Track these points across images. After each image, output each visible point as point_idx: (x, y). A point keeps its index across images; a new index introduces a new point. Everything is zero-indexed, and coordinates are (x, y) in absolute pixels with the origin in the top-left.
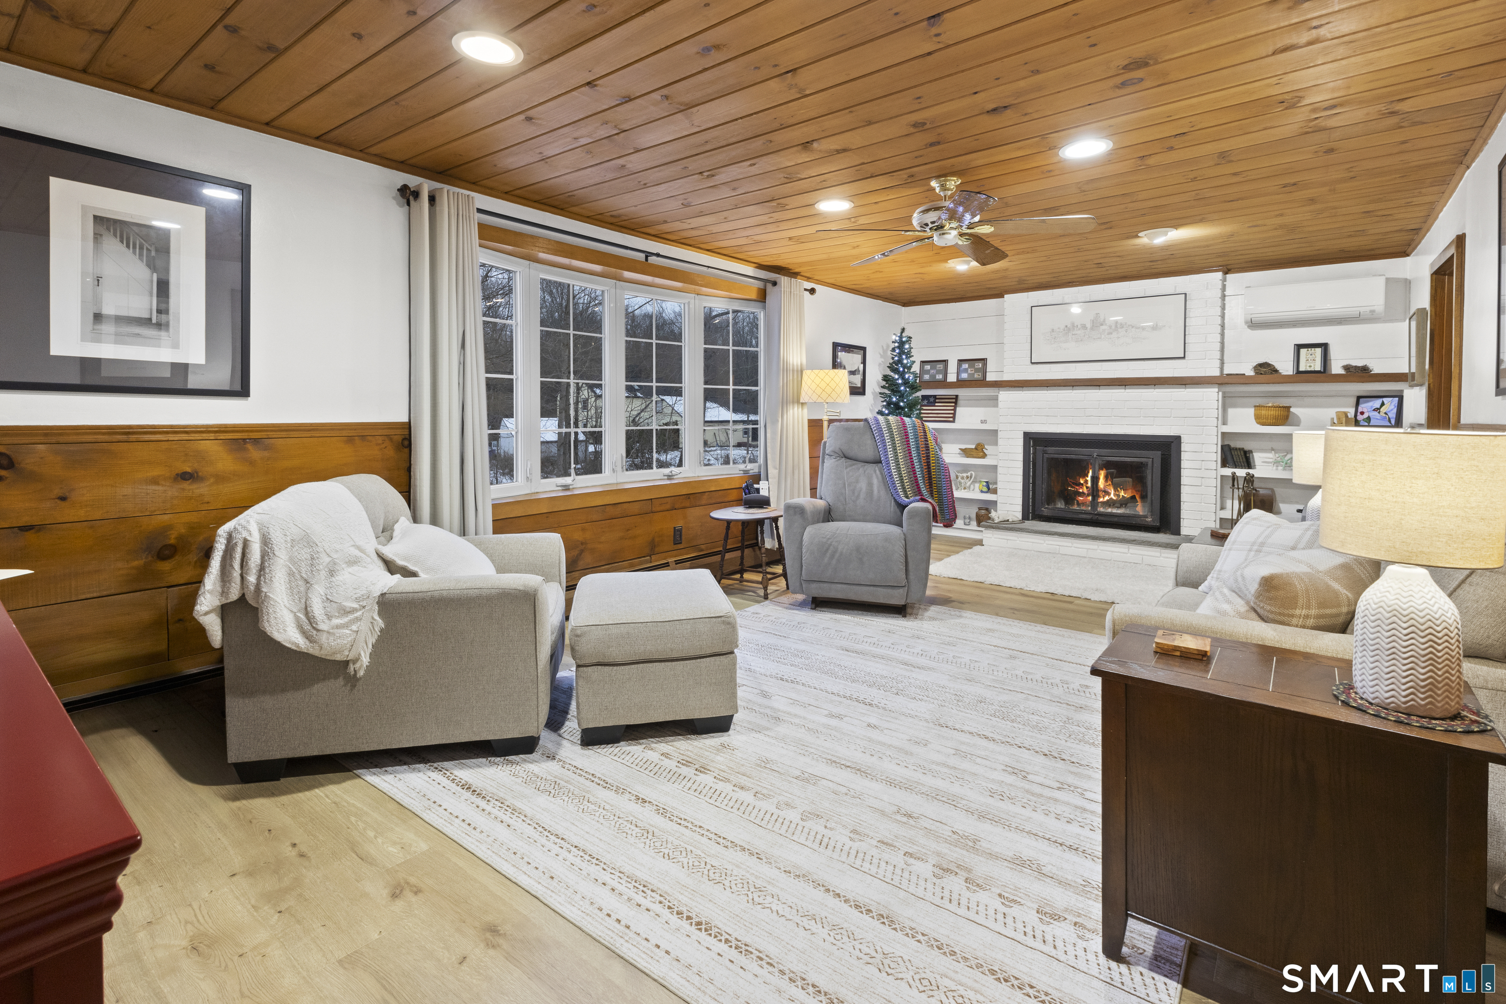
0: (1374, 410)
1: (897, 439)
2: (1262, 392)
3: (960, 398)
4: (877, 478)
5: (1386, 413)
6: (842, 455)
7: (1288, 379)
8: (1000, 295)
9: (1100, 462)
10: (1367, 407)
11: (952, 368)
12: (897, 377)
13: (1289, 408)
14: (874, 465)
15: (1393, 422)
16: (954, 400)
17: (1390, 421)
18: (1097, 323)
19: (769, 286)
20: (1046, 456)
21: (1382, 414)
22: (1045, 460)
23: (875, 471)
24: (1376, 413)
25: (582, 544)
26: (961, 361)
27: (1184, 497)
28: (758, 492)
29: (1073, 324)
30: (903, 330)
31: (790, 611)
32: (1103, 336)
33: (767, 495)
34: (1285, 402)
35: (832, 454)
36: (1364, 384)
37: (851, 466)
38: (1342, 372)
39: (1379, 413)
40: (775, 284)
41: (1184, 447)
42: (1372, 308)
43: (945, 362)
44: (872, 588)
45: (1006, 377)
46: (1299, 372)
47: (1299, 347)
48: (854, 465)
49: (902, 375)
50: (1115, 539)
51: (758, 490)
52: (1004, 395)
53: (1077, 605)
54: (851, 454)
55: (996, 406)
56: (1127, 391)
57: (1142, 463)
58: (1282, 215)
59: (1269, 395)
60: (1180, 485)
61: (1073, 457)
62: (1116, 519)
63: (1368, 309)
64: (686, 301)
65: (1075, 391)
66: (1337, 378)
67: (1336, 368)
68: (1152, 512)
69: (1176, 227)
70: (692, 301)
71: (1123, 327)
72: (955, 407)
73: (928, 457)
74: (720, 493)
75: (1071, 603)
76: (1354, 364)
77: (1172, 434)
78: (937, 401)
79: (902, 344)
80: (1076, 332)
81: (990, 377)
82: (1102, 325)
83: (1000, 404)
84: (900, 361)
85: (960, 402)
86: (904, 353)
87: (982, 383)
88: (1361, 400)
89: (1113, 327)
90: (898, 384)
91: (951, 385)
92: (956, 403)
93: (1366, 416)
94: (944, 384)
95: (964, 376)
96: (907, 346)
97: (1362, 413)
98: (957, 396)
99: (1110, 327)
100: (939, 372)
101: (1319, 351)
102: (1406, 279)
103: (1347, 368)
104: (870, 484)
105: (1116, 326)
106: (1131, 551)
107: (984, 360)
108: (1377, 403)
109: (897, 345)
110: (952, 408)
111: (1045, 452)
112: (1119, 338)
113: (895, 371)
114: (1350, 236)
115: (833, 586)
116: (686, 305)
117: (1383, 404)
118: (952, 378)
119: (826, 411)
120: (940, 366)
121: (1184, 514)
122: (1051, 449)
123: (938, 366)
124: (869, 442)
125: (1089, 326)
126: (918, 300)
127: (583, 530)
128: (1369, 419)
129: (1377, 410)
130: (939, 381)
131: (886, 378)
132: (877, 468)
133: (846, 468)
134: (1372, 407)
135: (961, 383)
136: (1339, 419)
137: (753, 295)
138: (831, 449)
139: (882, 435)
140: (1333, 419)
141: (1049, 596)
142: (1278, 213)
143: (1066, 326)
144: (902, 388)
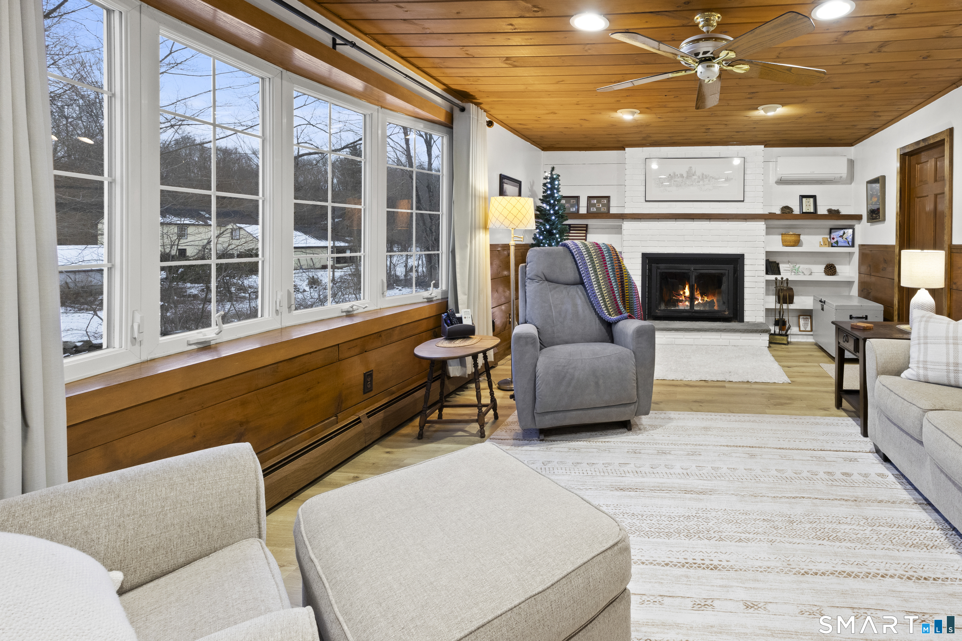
0: (840, 237)
1: (596, 261)
2: (787, 225)
3: (589, 227)
4: (581, 298)
5: (846, 239)
6: (544, 279)
7: (796, 217)
8: (623, 148)
9: (696, 274)
10: (835, 234)
11: (583, 203)
12: (548, 208)
13: (800, 235)
14: (575, 286)
15: (850, 243)
16: (585, 229)
17: (849, 243)
18: (690, 174)
19: (456, 111)
20: (659, 271)
21: (844, 239)
22: (658, 274)
23: (577, 293)
24: (841, 239)
25: (241, 424)
26: (590, 198)
27: (746, 296)
28: (462, 322)
29: (674, 173)
30: (553, 169)
31: (520, 448)
32: (694, 183)
33: (471, 324)
34: (797, 231)
35: (534, 278)
36: (838, 221)
37: (554, 288)
38: (826, 213)
39: (843, 238)
40: (463, 110)
41: (746, 262)
42: (841, 175)
43: (577, 198)
44: (606, 409)
45: (627, 211)
46: (803, 213)
47: (802, 197)
48: (557, 287)
49: (552, 206)
50: (713, 329)
51: (460, 320)
52: (627, 225)
53: (729, 388)
54: (553, 277)
55: (621, 233)
56: (711, 223)
57: (722, 274)
58: (841, 106)
59: (787, 227)
60: (743, 287)
61: (678, 271)
62: (706, 315)
63: (839, 175)
64: (369, 112)
65: (677, 223)
66: (823, 217)
67: (822, 210)
68: (728, 307)
69: (783, 105)
70: (375, 114)
71: (707, 178)
72: (586, 234)
73: (622, 277)
74: (411, 325)
75: (724, 387)
76: (833, 209)
77: (738, 253)
78: (571, 229)
79: (553, 180)
80: (677, 180)
81: (613, 211)
82: (694, 175)
83: (624, 232)
84: (552, 195)
85: (589, 230)
86: (555, 188)
87: (607, 215)
88: (832, 231)
89: (701, 178)
90: (550, 214)
91: (583, 217)
92: (586, 230)
93: (835, 240)
94: (576, 216)
95: (594, 209)
96: (556, 183)
97: (833, 239)
98: (587, 225)
99: (699, 177)
100: (572, 206)
101: (812, 200)
102: (851, 160)
103: (830, 211)
104: (575, 305)
105: (703, 177)
106: (722, 337)
107: (608, 197)
108: (841, 232)
109: (549, 181)
110: (584, 235)
111: (658, 268)
112: (704, 185)
113: (548, 203)
114: (847, 128)
115: (568, 414)
116: (367, 117)
117: (844, 233)
118: (583, 210)
119: (512, 236)
120: (573, 201)
121: (746, 307)
122: (662, 266)
123: (572, 201)
124: (570, 264)
125: (685, 175)
126: (558, 146)
127: (244, 404)
128: (837, 242)
129: (841, 236)
130: (573, 213)
131: (538, 209)
132: (578, 290)
133: (550, 291)
134: (838, 235)
135: (589, 215)
136: (824, 242)
137: (441, 118)
138: (533, 273)
139: (583, 259)
140: (820, 242)
141: (703, 383)
142: (840, 104)
143: (670, 175)
144: (553, 218)
